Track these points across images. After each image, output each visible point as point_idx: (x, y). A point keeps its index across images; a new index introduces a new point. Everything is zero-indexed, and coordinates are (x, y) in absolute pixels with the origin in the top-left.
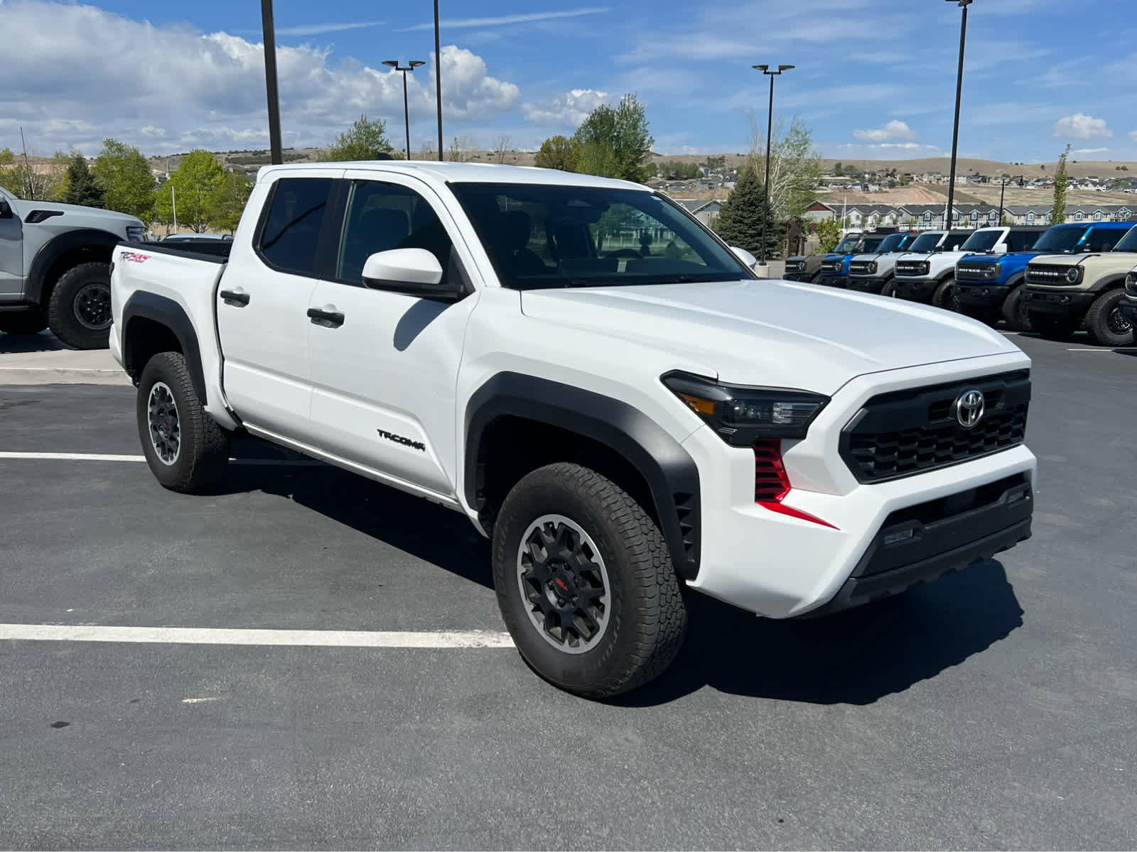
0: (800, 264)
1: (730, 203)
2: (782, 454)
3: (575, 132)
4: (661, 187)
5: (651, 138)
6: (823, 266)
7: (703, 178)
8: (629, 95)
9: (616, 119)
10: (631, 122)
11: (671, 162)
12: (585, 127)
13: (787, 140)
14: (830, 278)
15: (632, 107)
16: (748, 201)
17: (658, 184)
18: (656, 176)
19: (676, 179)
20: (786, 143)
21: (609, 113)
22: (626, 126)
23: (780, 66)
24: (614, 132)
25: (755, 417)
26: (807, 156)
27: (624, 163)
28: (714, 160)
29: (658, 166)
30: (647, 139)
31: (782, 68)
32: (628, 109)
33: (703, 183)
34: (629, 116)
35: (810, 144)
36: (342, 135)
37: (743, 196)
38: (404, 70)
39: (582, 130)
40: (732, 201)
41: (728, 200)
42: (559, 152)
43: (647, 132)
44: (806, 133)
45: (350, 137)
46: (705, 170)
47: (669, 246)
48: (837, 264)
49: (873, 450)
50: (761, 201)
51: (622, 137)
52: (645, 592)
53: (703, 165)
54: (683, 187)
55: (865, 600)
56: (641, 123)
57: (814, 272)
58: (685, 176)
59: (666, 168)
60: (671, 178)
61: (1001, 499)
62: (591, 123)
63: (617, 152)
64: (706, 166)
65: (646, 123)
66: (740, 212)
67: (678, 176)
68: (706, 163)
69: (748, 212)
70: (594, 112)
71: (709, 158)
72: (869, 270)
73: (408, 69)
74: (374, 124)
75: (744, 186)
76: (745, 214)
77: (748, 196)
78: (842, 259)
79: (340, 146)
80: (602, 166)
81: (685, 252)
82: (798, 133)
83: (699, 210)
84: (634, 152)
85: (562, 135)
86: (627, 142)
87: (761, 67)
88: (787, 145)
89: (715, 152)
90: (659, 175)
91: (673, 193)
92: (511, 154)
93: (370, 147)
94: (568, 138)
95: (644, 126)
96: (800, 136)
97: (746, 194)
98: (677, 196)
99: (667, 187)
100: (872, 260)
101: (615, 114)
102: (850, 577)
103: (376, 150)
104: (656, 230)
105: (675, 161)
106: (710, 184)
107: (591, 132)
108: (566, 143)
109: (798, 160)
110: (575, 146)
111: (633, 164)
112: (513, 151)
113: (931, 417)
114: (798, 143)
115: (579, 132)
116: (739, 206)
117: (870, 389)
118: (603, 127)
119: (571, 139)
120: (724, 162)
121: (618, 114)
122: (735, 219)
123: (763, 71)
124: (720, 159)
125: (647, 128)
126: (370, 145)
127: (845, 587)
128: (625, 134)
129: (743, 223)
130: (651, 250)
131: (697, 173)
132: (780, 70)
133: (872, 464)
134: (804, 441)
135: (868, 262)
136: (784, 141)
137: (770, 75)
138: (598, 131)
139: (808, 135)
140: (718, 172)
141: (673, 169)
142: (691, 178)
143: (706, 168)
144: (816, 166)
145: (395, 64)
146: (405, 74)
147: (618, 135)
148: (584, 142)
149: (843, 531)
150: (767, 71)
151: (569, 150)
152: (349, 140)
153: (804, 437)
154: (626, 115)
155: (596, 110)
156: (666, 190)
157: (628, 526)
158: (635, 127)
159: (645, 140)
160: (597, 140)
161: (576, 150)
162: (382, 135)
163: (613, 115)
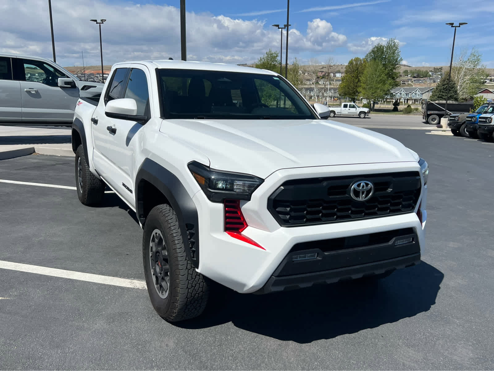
0: (456, 117)
1: (437, 89)
2: (240, 207)
3: (366, 55)
4: (410, 81)
5: (401, 58)
6: (467, 119)
7: (431, 77)
8: (392, 39)
9: (384, 49)
10: (392, 51)
11: (415, 70)
12: (370, 53)
13: (469, 59)
14: (470, 125)
15: (393, 44)
16: (446, 88)
17: (408, 80)
18: (408, 76)
19: (417, 78)
20: (468, 61)
21: (382, 47)
22: (390, 53)
23: (459, 23)
24: (384, 55)
25: (222, 187)
26: (478, 67)
27: (387, 69)
28: (437, 69)
29: (409, 71)
30: (399, 59)
31: (461, 24)
32: (391, 45)
33: (430, 79)
34: (391, 48)
35: (481, 61)
36: (261, 58)
37: (443, 85)
38: (282, 28)
39: (369, 55)
40: (438, 88)
41: (436, 87)
42: (356, 65)
43: (399, 55)
44: (479, 56)
45: (264, 58)
46: (432, 74)
47: (408, 107)
48: (474, 118)
49: (288, 209)
50: (452, 88)
51: (387, 58)
52: (179, 273)
53: (431, 71)
54: (421, 81)
55: (281, 288)
56: (397, 51)
57: (463, 122)
58: (422, 76)
59: (412, 73)
60: (414, 77)
61: (390, 242)
62: (373, 51)
63: (384, 65)
64: (433, 72)
65: (399, 51)
66: (441, 93)
67: (418, 76)
68: (433, 70)
69: (445, 93)
70: (374, 47)
71: (434, 68)
72: (488, 121)
73: (283, 28)
74: (275, 53)
75: (444, 81)
76: (444, 94)
77: (446, 85)
78: (476, 116)
79: (259, 62)
80: (376, 70)
81: (414, 110)
82: (475, 56)
83: (426, 92)
84: (393, 65)
85: (359, 57)
86: (389, 60)
87: (450, 24)
88: (468, 62)
89: (438, 66)
90: (409, 76)
91: (415, 84)
92: (340, 66)
93: (272, 63)
94: (362, 58)
95: (398, 53)
96: (475, 57)
97: (445, 85)
98: (417, 85)
99: (413, 81)
100: (489, 117)
101: (385, 47)
102: (272, 275)
103: (275, 64)
104: (405, 100)
105: (417, 69)
106: (434, 80)
107: (372, 55)
108: (361, 60)
109: (474, 69)
110: (364, 62)
111: (391, 70)
112: (341, 65)
113: (330, 194)
114: (474, 60)
115: (367, 56)
116: (441, 90)
117: (285, 177)
118: (379, 53)
119: (363, 59)
120: (442, 70)
121: (386, 47)
122: (438, 96)
123: (451, 26)
124: (440, 68)
125: (399, 54)
126: (272, 62)
127: (269, 281)
128: (389, 57)
129: (442, 98)
130: (398, 108)
131: (428, 75)
132: (460, 25)
133: (288, 217)
134: (250, 202)
135: (487, 118)
136: (467, 60)
137: (455, 28)
138: (376, 55)
139: (480, 57)
140: (438, 75)
141: (416, 73)
142: (425, 77)
143: (432, 73)
144: (483, 72)
145: (278, 26)
146: (282, 30)
147: (385, 57)
148: (369, 60)
149: (267, 251)
150: (453, 26)
151: (362, 64)
152: (263, 60)
153: (250, 200)
154: (390, 48)
155: (375, 46)
156: (412, 83)
157: (176, 238)
158: (394, 53)
159: (398, 59)
160: (375, 59)
161: (365, 63)
162: (277, 57)
163: (383, 48)
